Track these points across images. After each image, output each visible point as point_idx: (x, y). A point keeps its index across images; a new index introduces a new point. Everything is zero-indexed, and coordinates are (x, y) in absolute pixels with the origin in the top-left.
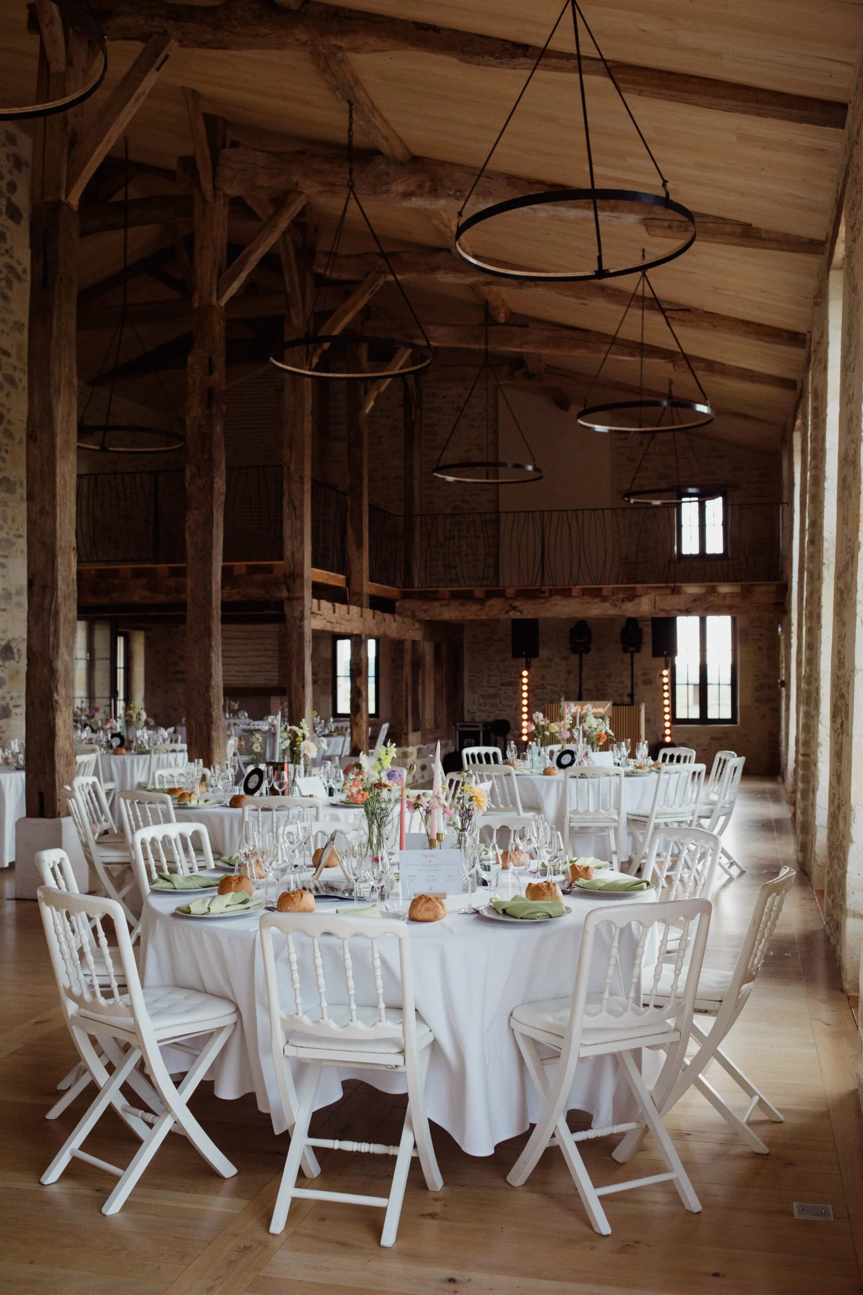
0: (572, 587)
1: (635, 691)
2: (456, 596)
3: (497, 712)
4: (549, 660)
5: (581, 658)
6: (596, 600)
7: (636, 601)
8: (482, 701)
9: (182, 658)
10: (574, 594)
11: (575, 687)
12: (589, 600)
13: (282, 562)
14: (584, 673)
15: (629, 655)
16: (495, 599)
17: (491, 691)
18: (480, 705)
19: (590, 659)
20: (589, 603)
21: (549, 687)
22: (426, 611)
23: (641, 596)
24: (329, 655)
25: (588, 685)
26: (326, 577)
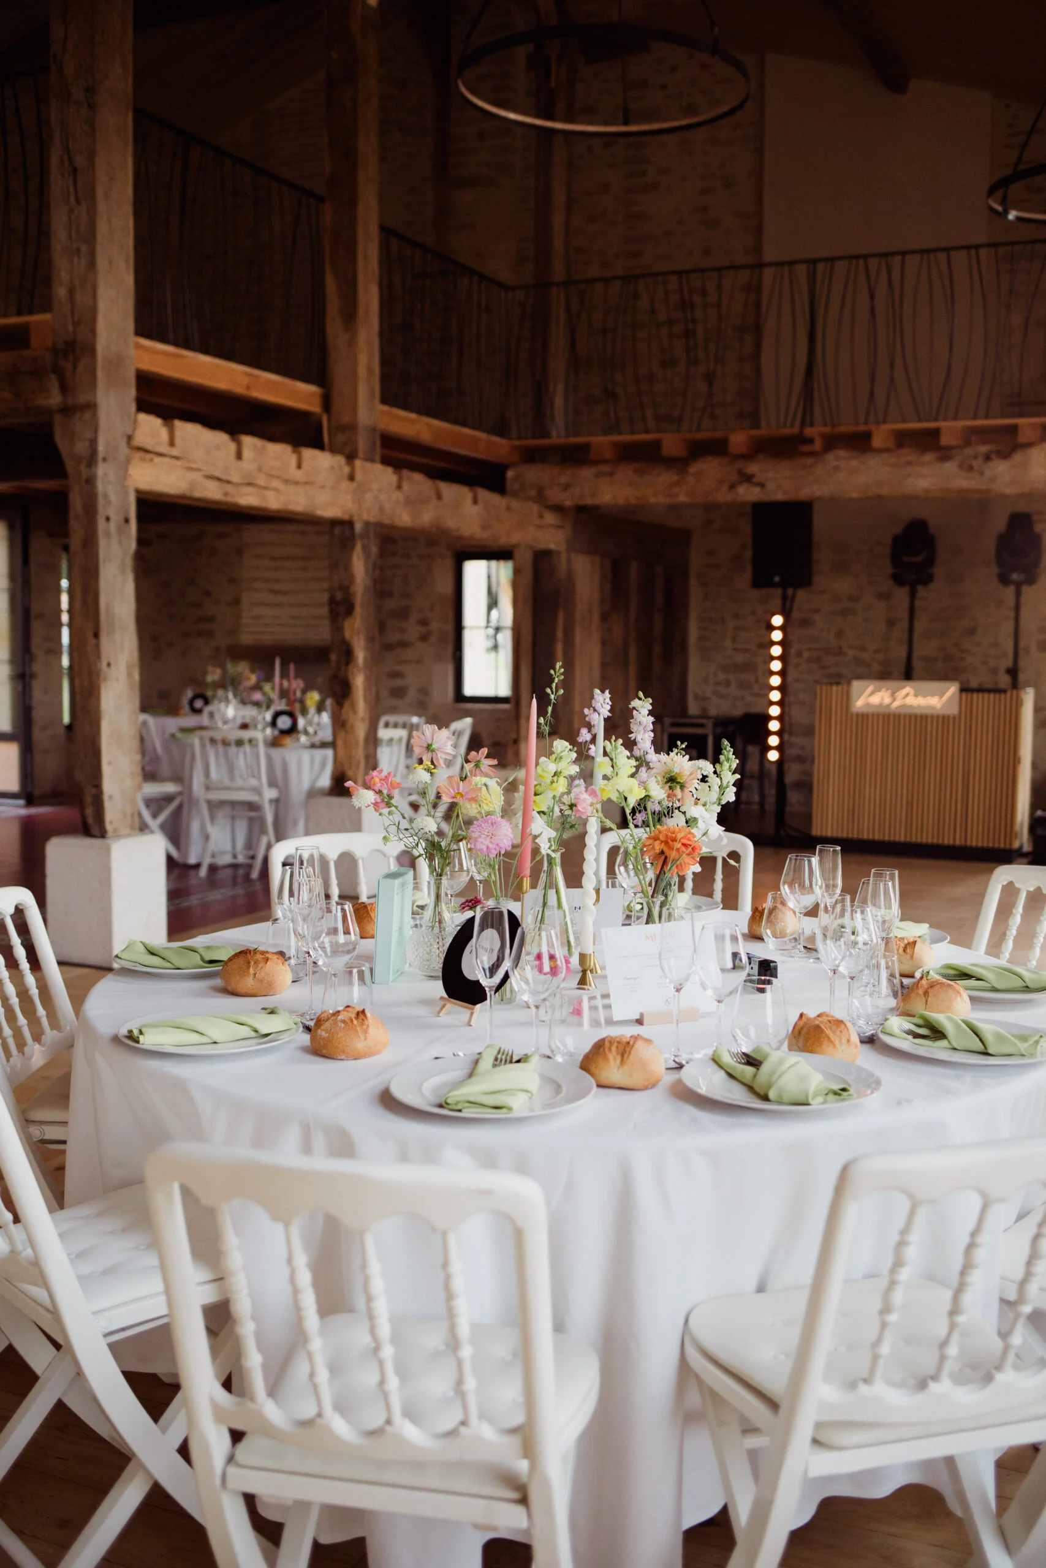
0: (872, 427)
1: (1022, 663)
2: (631, 454)
3: (748, 699)
4: (853, 598)
5: (913, 594)
6: (928, 457)
7: (1018, 457)
8: (722, 676)
9: (208, 594)
10: (877, 442)
11: (900, 652)
12: (910, 458)
13: (47, 317)
14: (919, 626)
15: (1011, 589)
16: (710, 458)
17: (740, 658)
18: (717, 684)
19: (931, 597)
20: (910, 463)
21: (851, 653)
22: (566, 487)
23: (1028, 445)
24: (449, 588)
25: (925, 648)
26: (245, 380)
